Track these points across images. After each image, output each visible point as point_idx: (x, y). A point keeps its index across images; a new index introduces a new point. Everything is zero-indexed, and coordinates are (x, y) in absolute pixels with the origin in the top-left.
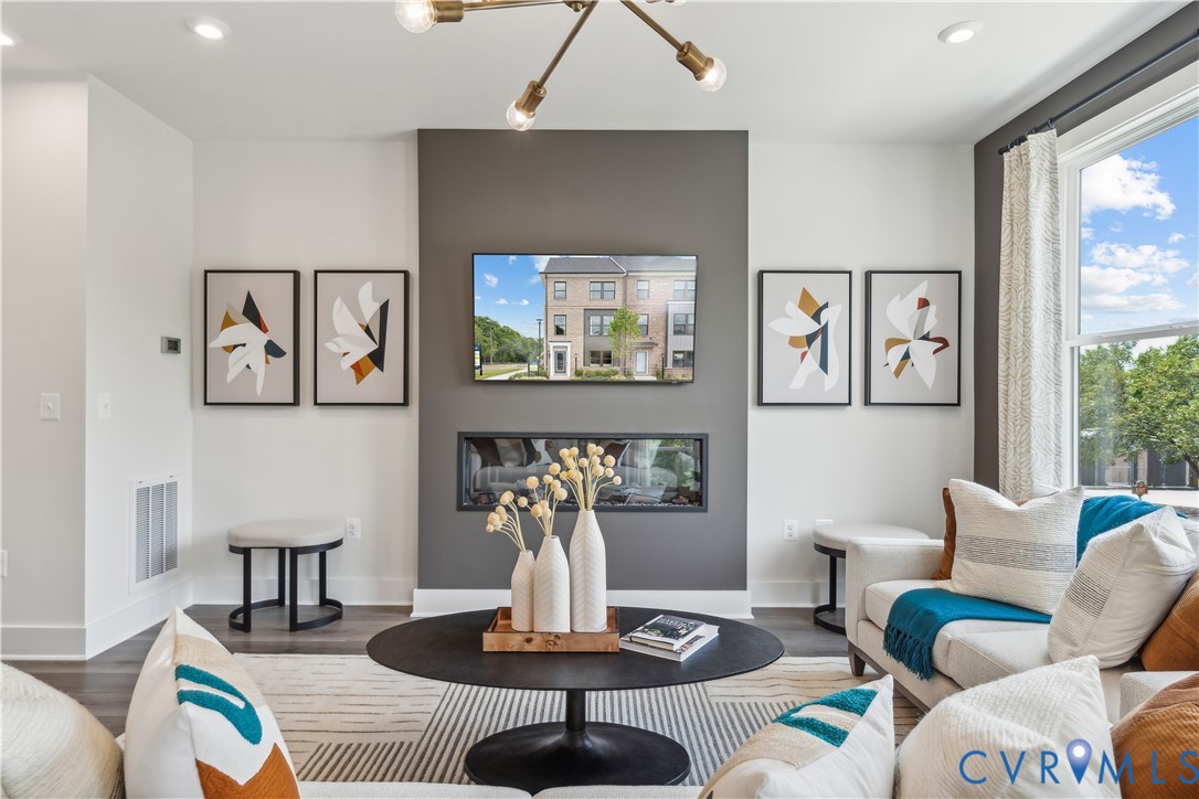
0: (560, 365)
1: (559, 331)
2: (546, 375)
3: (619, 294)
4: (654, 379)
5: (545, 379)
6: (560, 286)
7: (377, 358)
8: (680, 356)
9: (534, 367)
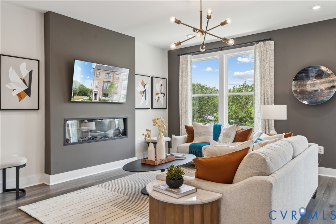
0: (95, 98)
1: (96, 87)
2: (91, 100)
5: (91, 101)
6: (98, 73)
7: (28, 92)
8: (123, 96)
9: (88, 98)
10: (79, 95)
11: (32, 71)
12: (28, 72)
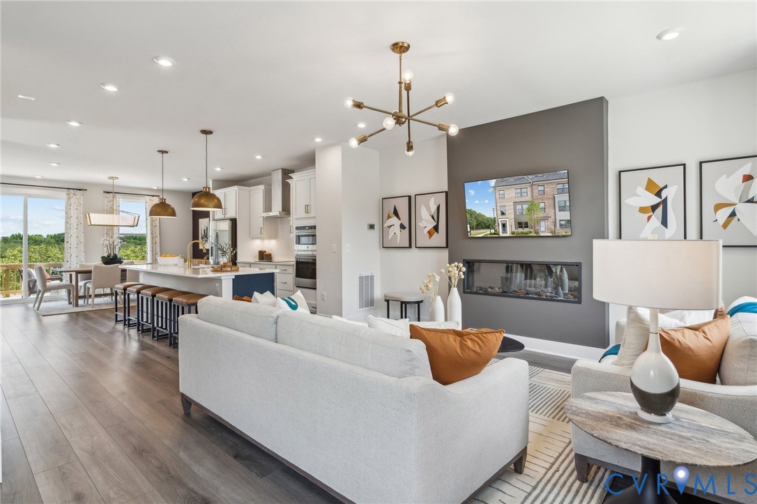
0: (504, 230)
1: (503, 214)
2: (498, 234)
3: (529, 193)
4: (551, 235)
5: (498, 236)
6: (502, 192)
7: (436, 228)
8: (563, 223)
9: (493, 231)
10: (478, 229)
11: (439, 205)
12: (436, 207)
